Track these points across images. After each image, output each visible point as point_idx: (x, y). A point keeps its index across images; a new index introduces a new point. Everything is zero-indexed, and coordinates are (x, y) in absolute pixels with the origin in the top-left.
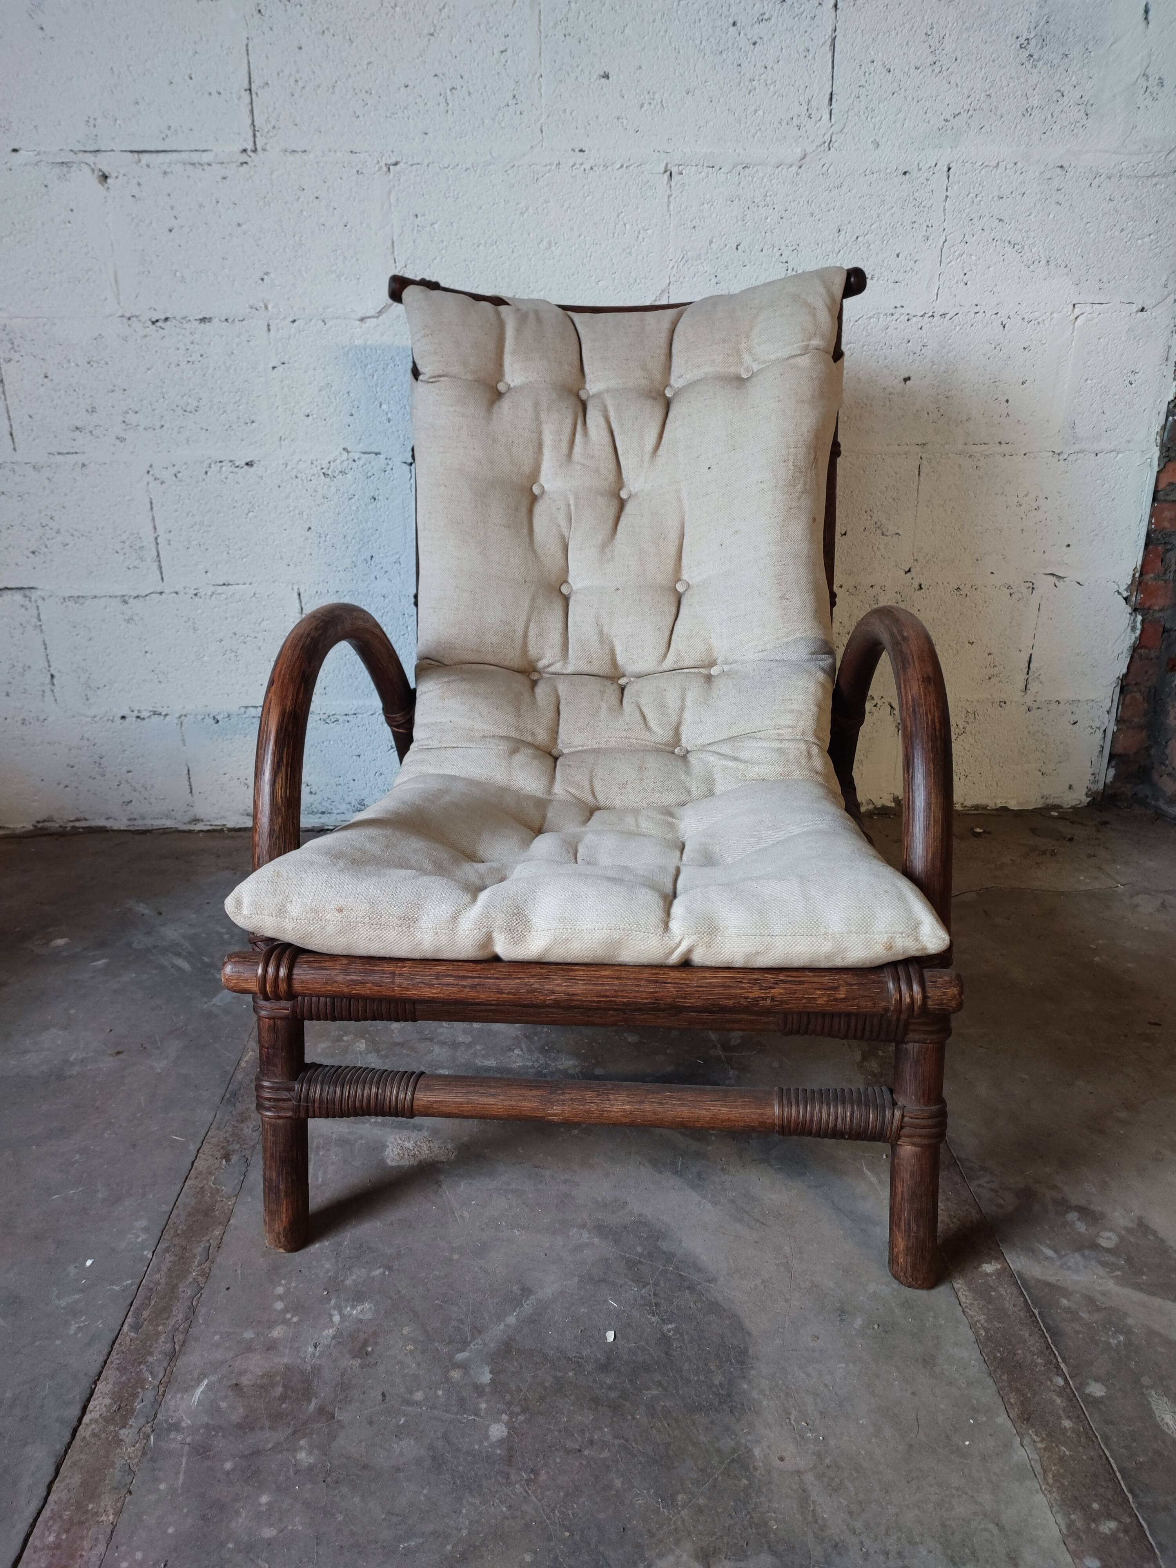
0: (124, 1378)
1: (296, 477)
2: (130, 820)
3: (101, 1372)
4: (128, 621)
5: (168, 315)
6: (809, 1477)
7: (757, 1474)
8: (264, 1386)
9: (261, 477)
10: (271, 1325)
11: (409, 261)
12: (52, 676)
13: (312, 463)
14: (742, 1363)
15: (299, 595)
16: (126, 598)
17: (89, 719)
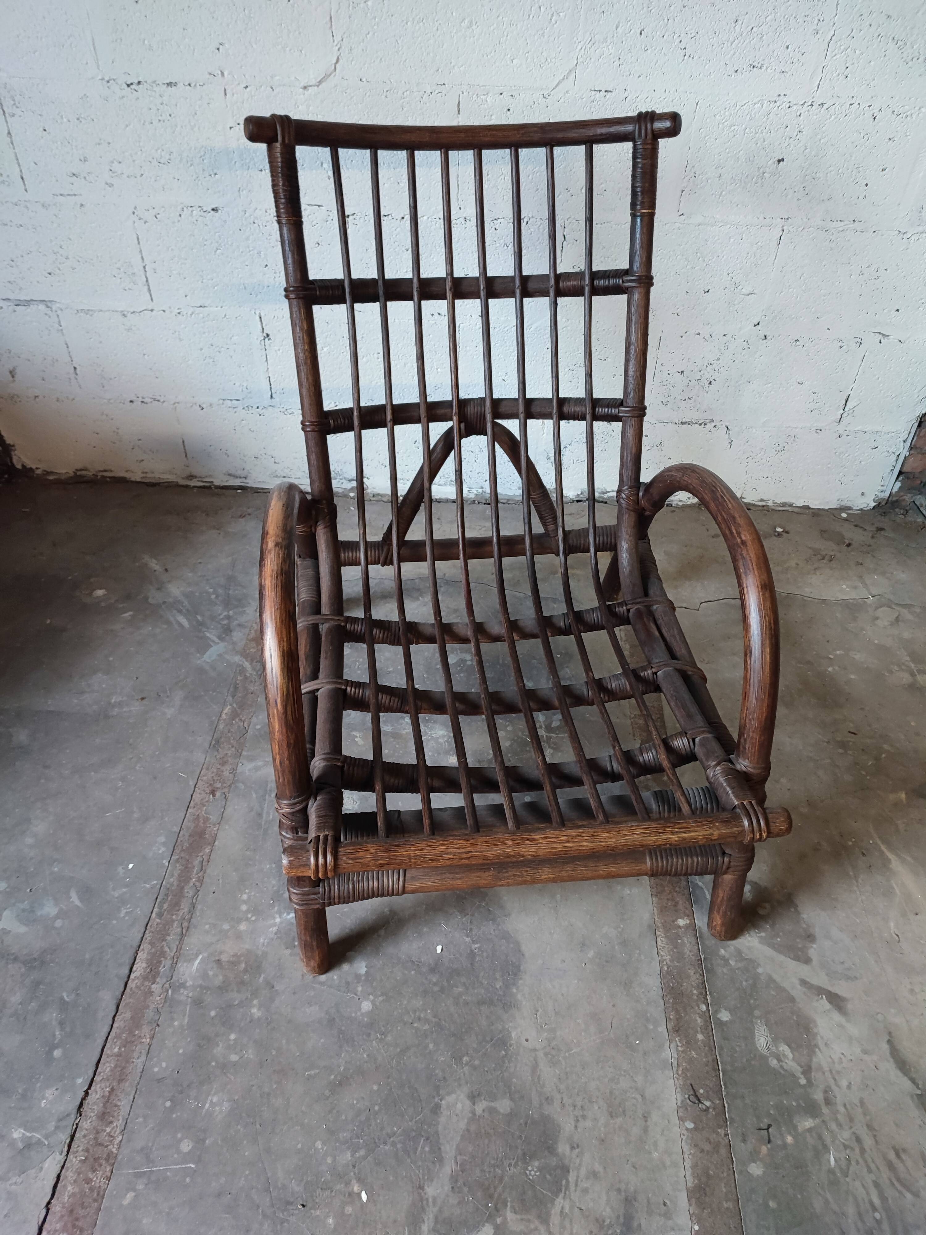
0: (153, 950)
1: (254, 223)
2: (143, 473)
3: (140, 946)
4: (128, 330)
5: (140, 79)
6: (541, 1054)
7: (511, 1048)
8: (233, 964)
9: (225, 221)
10: (239, 921)
11: (345, 35)
12: (75, 368)
13: (266, 212)
14: (515, 975)
15: (260, 318)
16: (126, 313)
17: (106, 401)
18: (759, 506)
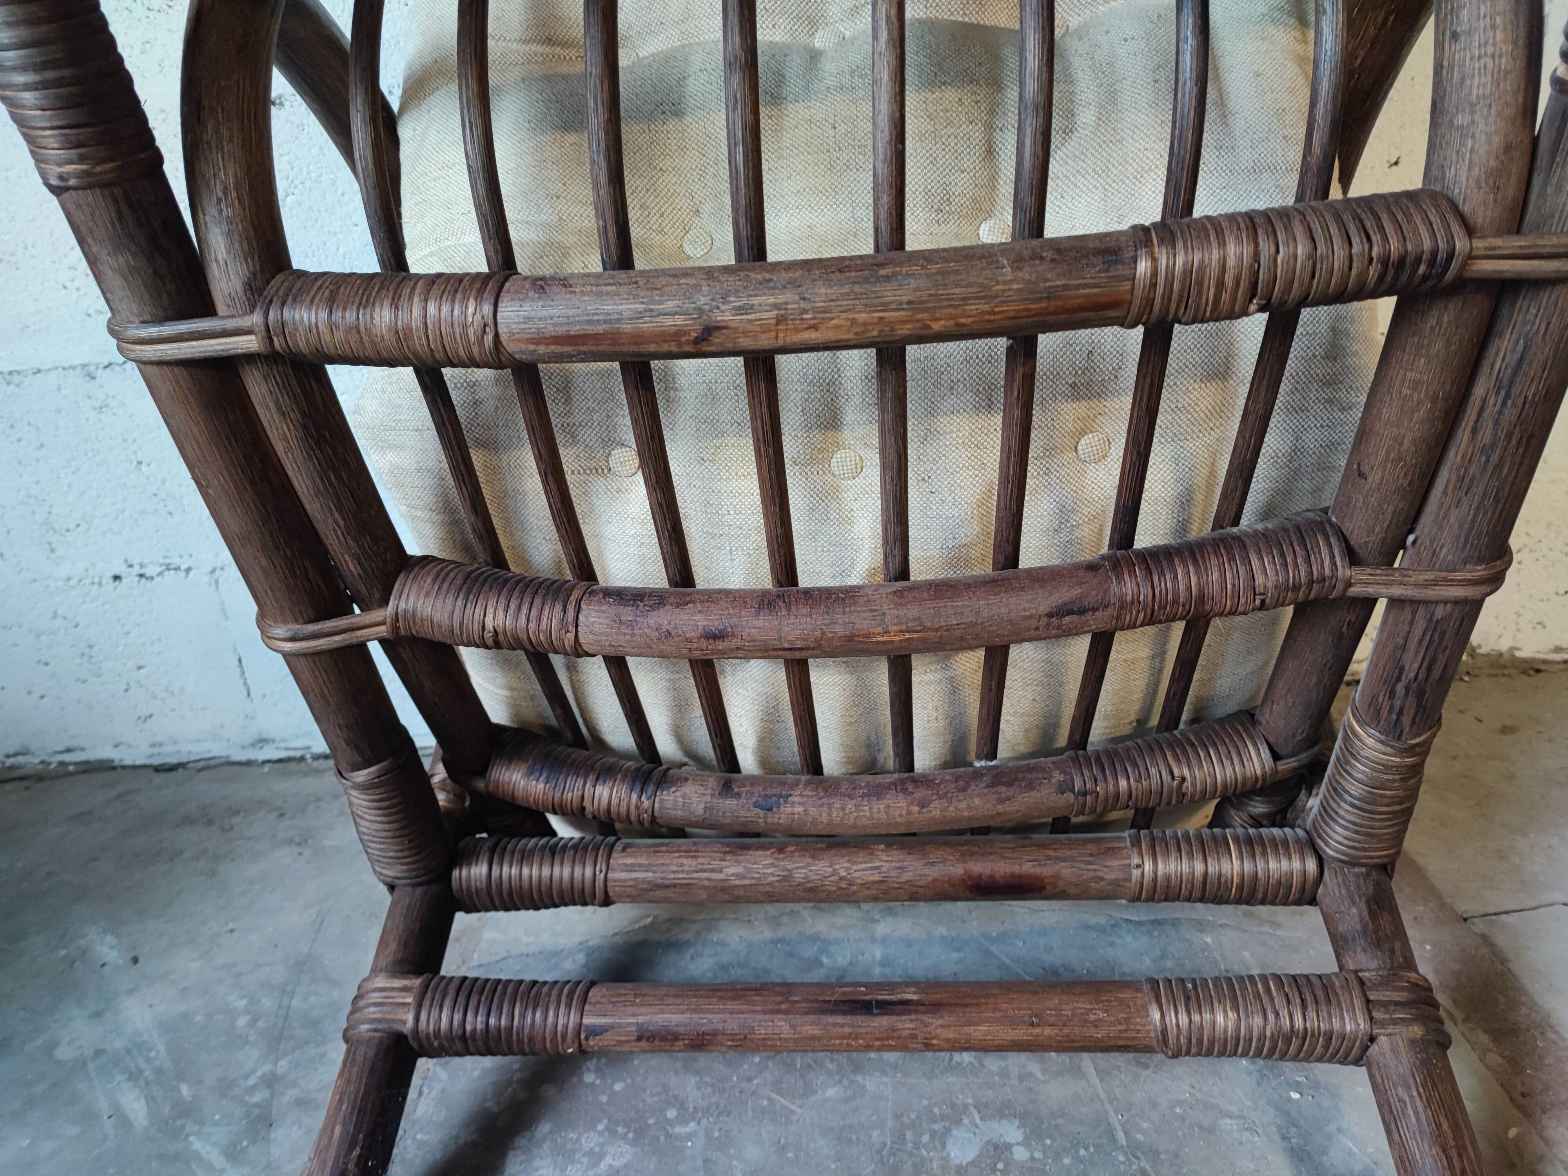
2: (153, 745)
4: (100, 410)
16: (92, 368)
17: (61, 584)
18: (1557, 663)
